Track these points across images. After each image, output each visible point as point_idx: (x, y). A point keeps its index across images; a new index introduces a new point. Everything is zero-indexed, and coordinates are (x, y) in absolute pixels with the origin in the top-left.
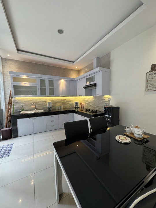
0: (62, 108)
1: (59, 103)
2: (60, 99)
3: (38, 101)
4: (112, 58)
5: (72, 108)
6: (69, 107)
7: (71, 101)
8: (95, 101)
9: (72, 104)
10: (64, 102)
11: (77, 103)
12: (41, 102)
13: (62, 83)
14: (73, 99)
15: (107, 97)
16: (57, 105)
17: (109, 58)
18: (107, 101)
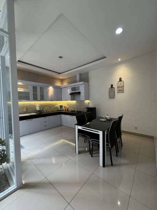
0: (50, 111)
1: (46, 107)
2: (47, 103)
3: (28, 105)
4: (89, 76)
5: (58, 111)
6: (55, 110)
7: (56, 105)
8: (77, 104)
9: (57, 108)
10: (50, 106)
11: (61, 106)
12: (31, 106)
13: (51, 90)
14: (58, 103)
15: (87, 102)
16: (45, 109)
17: (88, 75)
18: (87, 104)
